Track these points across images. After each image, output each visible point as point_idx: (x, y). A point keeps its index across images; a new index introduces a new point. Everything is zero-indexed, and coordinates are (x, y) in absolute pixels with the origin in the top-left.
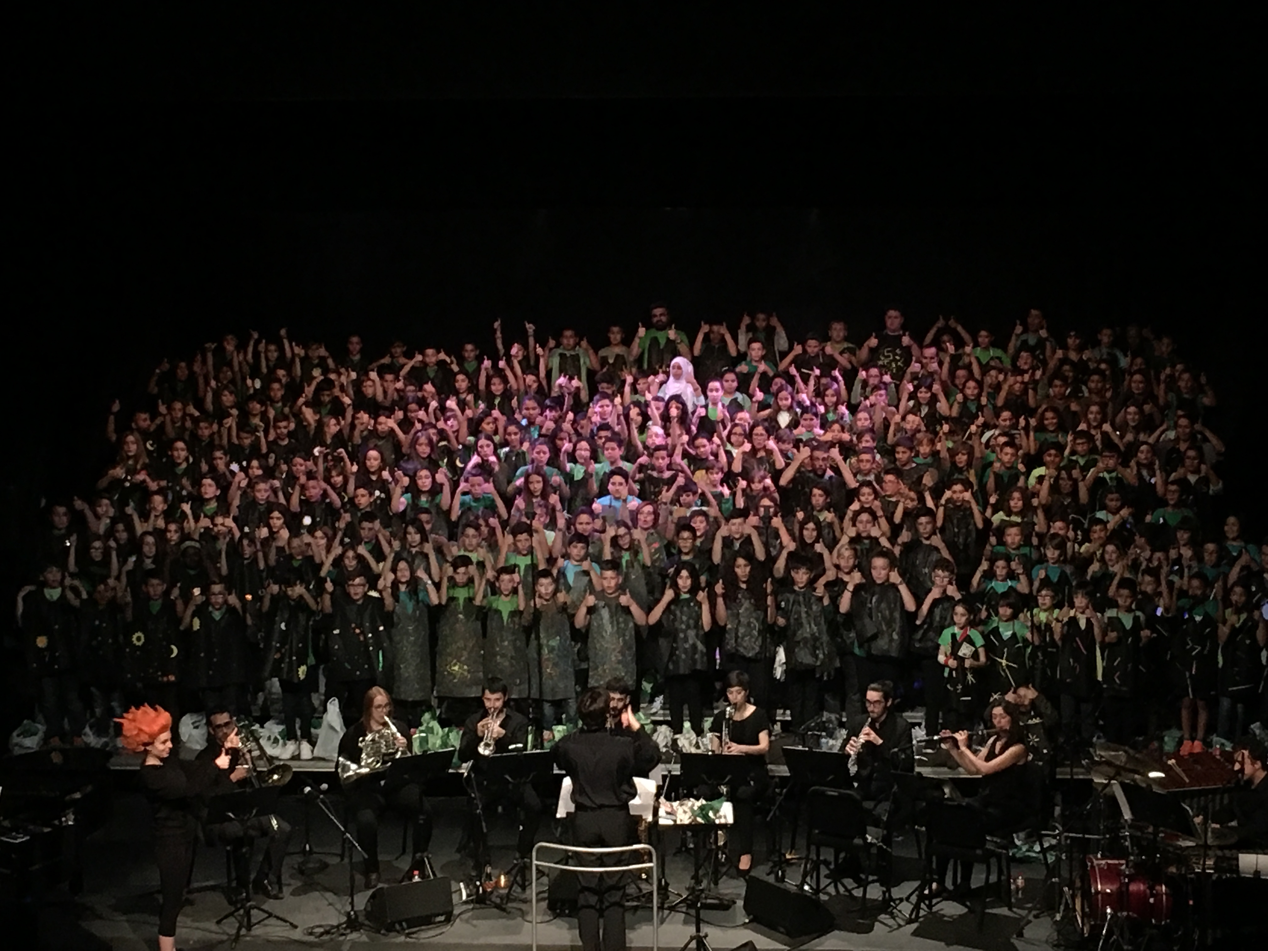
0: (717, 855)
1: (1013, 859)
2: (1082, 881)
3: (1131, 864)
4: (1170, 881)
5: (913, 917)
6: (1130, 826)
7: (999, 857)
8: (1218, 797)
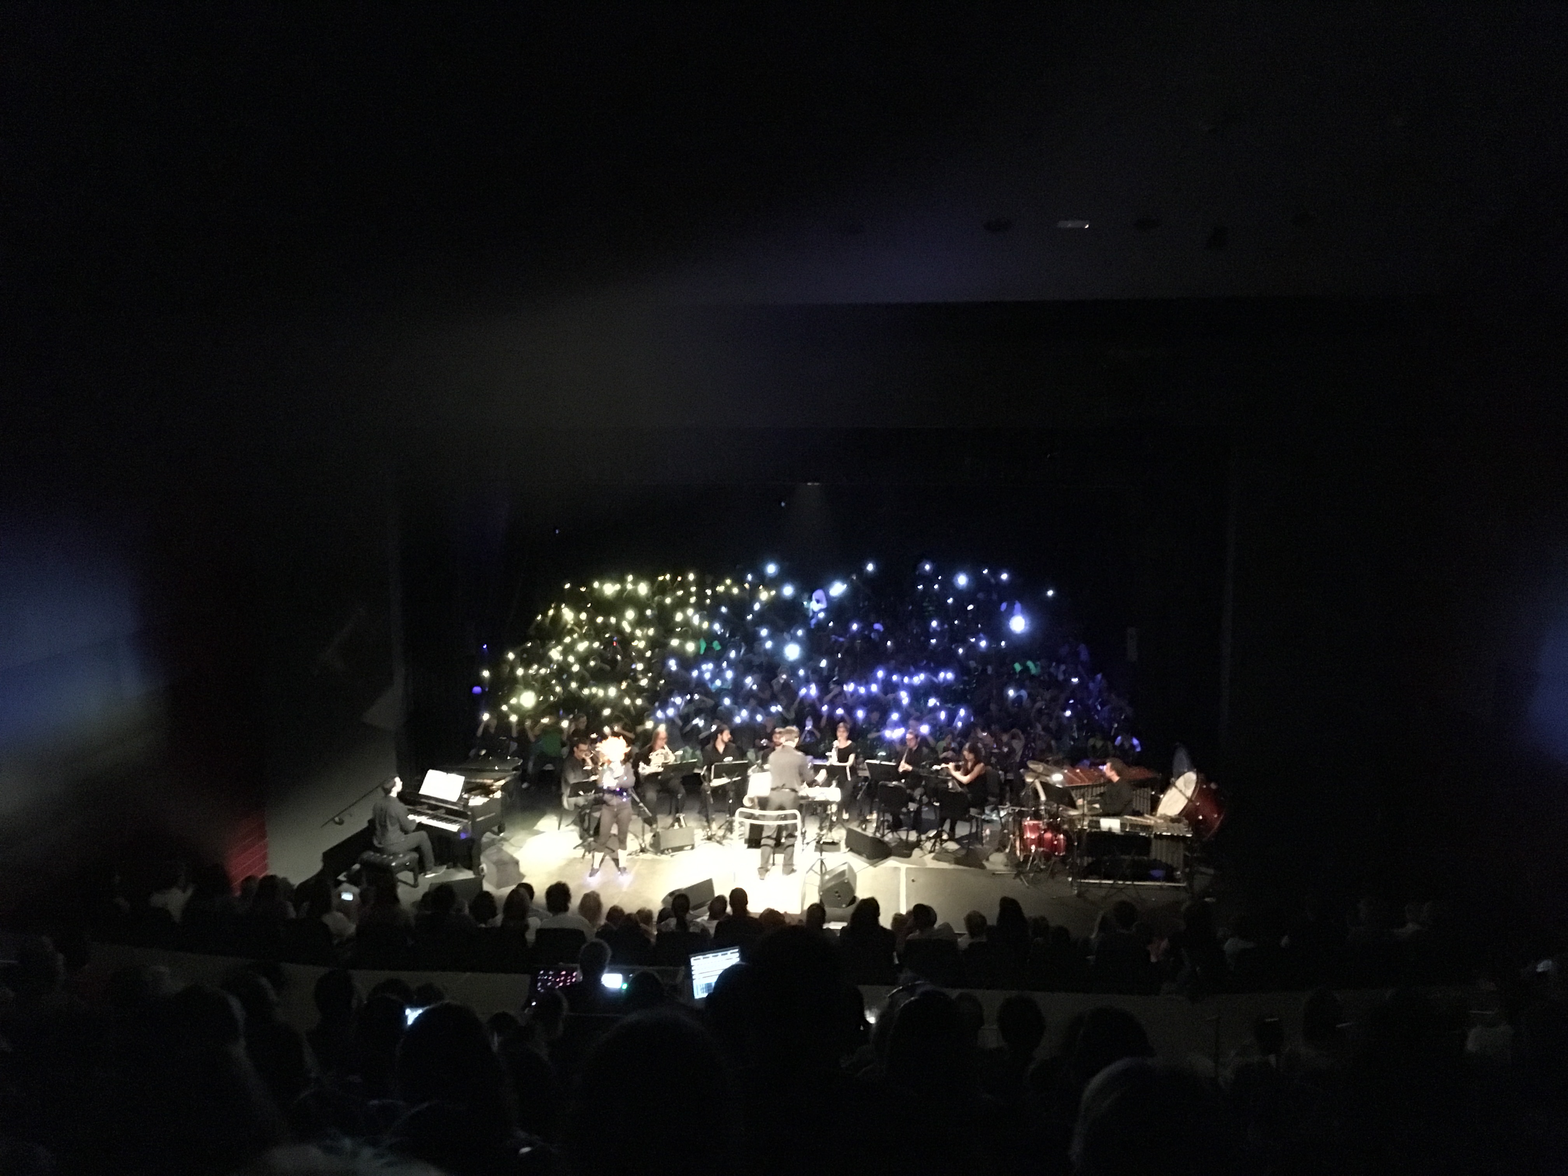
0: (831, 817)
1: (984, 820)
2: (1020, 832)
3: (1045, 823)
4: (1065, 833)
5: (933, 849)
6: (1045, 804)
7: (977, 819)
8: (1090, 790)
